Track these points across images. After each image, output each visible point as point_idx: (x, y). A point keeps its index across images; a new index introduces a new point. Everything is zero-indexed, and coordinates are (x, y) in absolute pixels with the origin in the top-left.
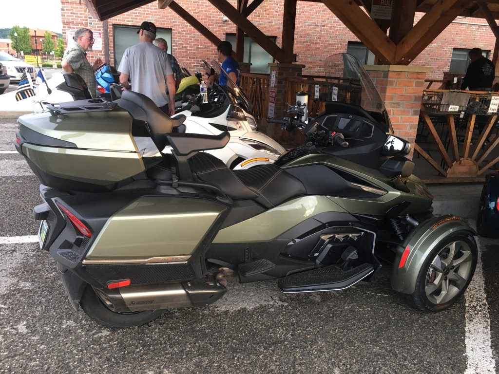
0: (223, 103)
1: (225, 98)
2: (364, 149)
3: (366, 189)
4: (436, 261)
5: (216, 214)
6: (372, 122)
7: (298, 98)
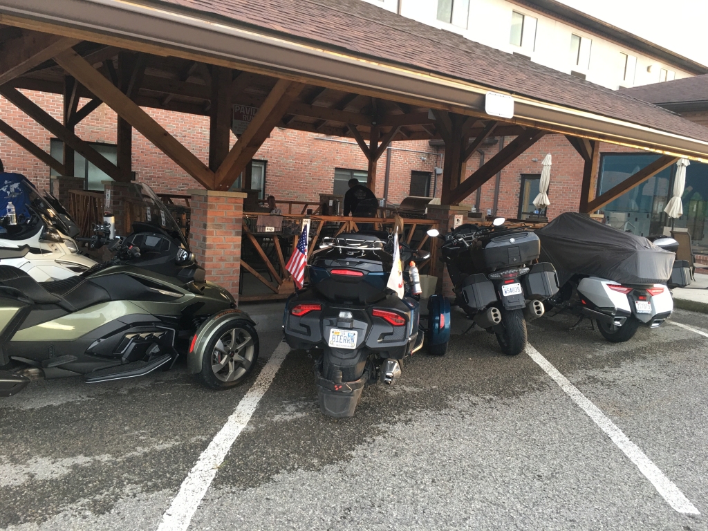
0: (35, 224)
1: (38, 220)
2: (162, 260)
3: (163, 292)
4: (219, 344)
5: (16, 309)
6: (168, 238)
7: (105, 219)
